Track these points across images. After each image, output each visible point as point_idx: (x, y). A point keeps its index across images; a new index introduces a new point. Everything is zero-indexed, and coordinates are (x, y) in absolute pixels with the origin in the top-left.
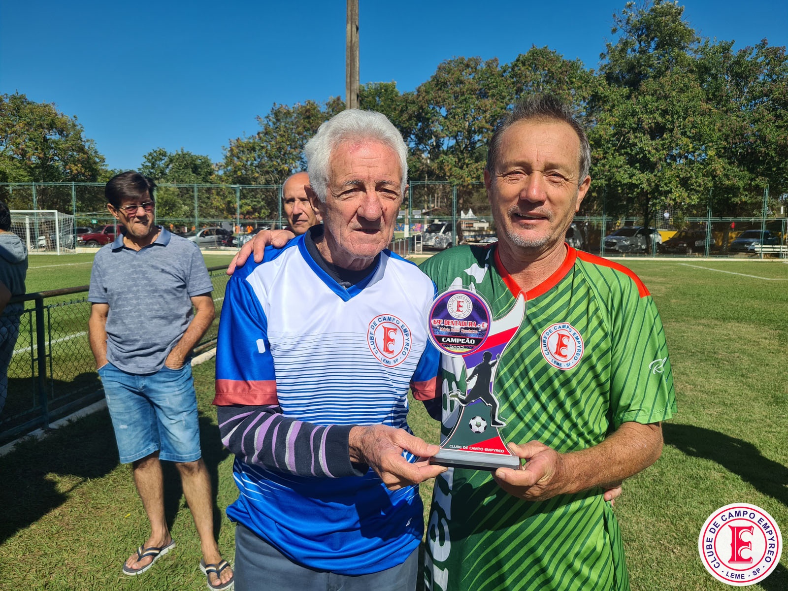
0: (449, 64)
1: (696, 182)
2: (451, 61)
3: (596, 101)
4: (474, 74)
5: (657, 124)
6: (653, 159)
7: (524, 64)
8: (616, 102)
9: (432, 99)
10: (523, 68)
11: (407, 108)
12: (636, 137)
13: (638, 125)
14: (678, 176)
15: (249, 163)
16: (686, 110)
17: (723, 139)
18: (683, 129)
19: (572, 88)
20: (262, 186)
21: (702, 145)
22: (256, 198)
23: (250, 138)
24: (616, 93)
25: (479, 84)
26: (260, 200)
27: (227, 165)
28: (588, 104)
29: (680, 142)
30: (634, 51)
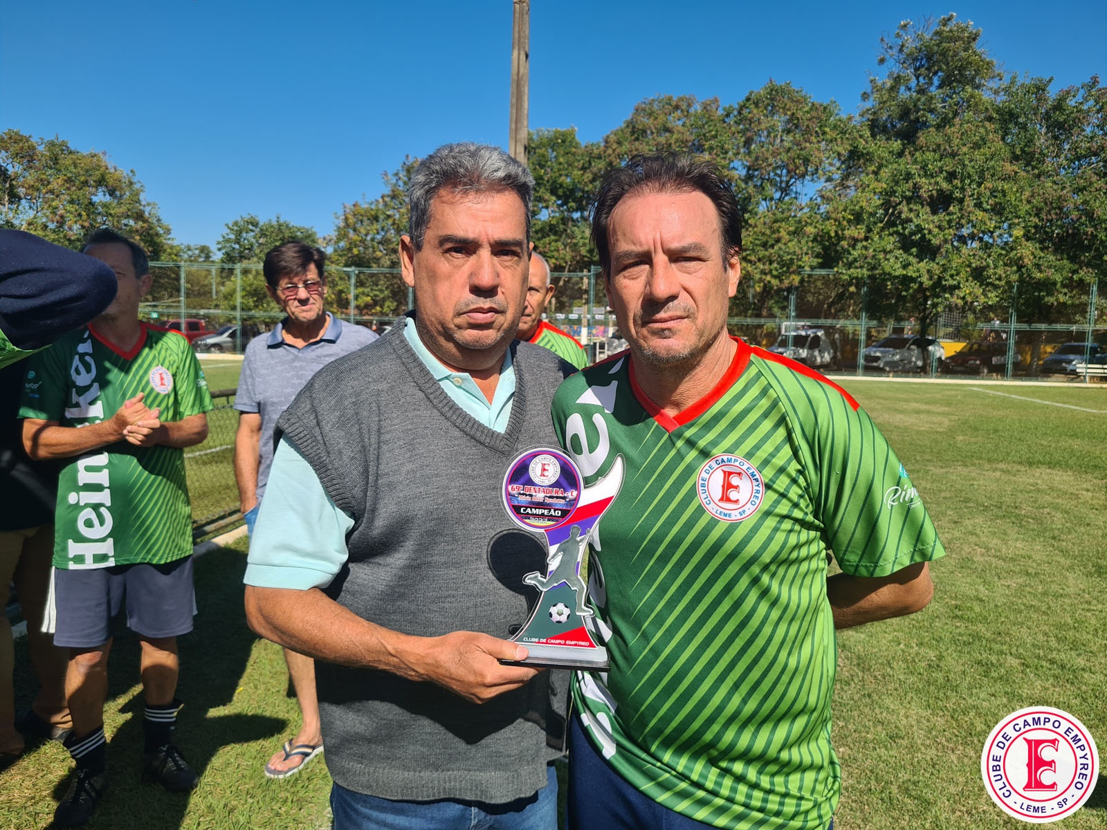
0: (650, 104)
1: (995, 274)
2: (653, 100)
3: (855, 159)
4: (684, 119)
5: (941, 192)
6: (935, 242)
7: (756, 105)
8: (884, 162)
9: (626, 153)
10: (755, 111)
11: (590, 164)
12: (911, 210)
13: (913, 193)
14: (969, 266)
15: (369, 238)
16: (981, 173)
17: (1033, 214)
18: (978, 198)
19: (823, 139)
20: (387, 270)
21: (1004, 222)
22: (377, 285)
23: (371, 204)
24: (883, 147)
25: (691, 134)
26: (384, 288)
27: (339, 240)
28: (843, 163)
29: (973, 218)
30: (910, 89)
